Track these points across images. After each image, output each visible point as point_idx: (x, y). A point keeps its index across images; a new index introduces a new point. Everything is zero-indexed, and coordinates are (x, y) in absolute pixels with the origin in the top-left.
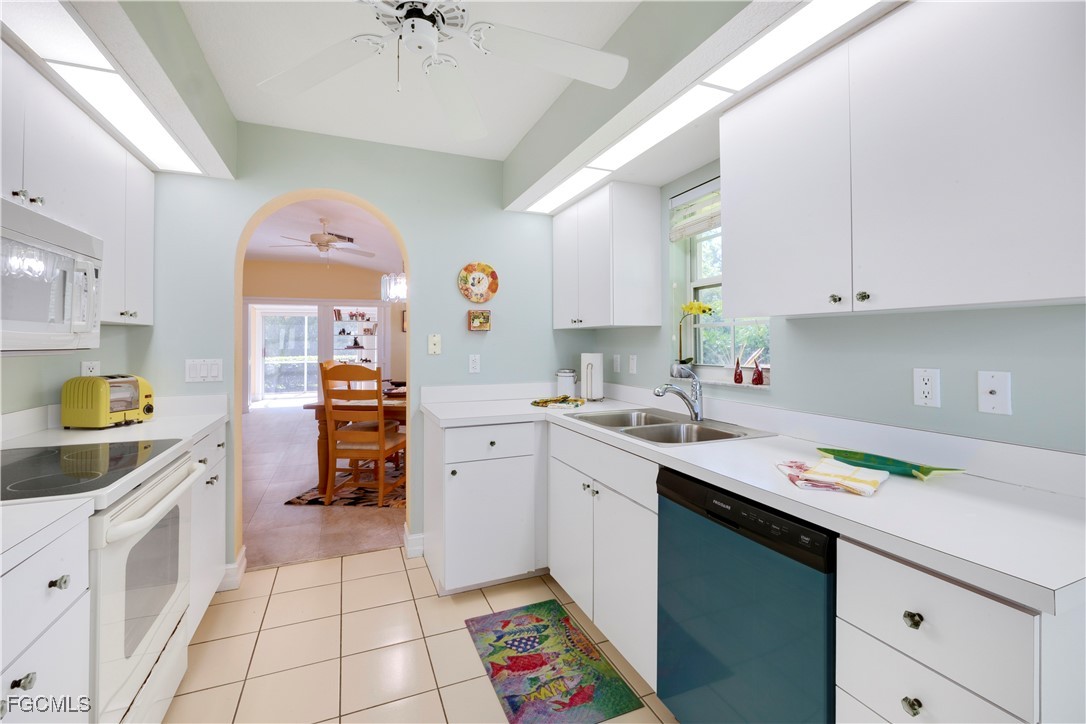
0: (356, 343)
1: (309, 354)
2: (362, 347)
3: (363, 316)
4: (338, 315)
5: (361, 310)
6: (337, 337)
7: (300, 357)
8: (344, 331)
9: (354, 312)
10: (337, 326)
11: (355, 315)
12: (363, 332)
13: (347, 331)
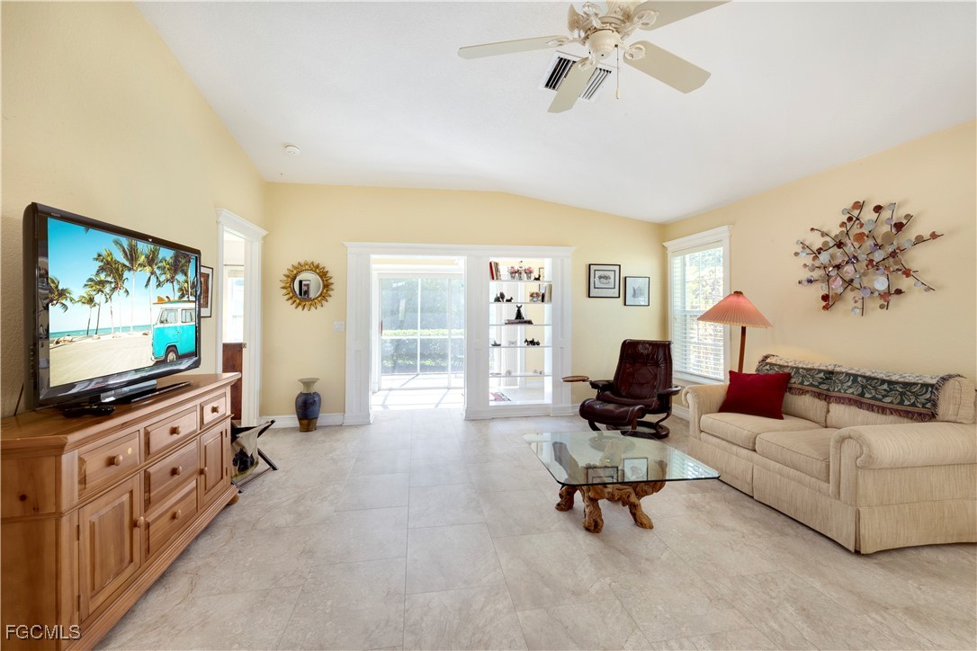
0: (519, 315)
1: (422, 328)
2: (529, 322)
3: (529, 272)
4: (494, 272)
5: (528, 263)
6: (494, 307)
7: (411, 331)
8: (502, 296)
9: (516, 268)
10: (494, 288)
11: (518, 272)
12: (529, 298)
13: (507, 297)
